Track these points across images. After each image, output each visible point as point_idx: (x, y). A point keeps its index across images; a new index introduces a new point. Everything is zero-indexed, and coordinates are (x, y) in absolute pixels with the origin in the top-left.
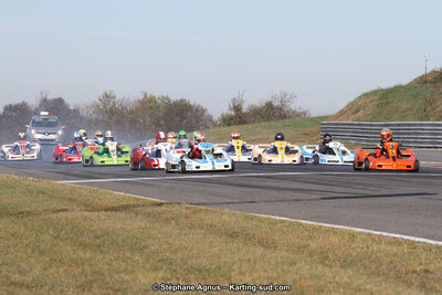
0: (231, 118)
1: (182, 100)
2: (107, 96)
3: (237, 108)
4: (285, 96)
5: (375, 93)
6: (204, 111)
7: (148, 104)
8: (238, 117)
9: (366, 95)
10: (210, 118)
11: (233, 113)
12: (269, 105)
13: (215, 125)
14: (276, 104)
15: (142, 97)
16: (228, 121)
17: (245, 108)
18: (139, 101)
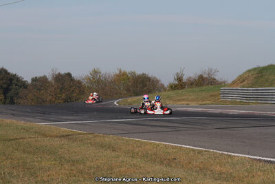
0: (176, 86)
1: (143, 74)
2: (96, 72)
3: (180, 79)
4: (211, 71)
5: (255, 69)
6: (160, 81)
7: (122, 77)
8: (180, 84)
9: (249, 71)
10: (162, 86)
11: (177, 83)
12: (201, 77)
13: (165, 89)
14: (205, 76)
15: (118, 72)
16: (173, 87)
17: (185, 79)
18: (116, 75)
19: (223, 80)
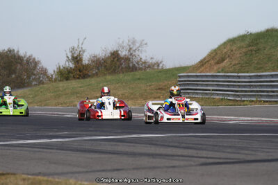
0: (69, 71)
1: (10, 51)
3: (77, 59)
5: (242, 38)
6: (36, 63)
8: (78, 70)
9: (232, 41)
10: (44, 72)
11: (72, 65)
12: (115, 55)
13: (50, 79)
14: (123, 53)
16: (65, 75)
17: (86, 59)
19: (154, 61)
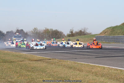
0: (70, 35)
1: (56, 30)
2: (35, 29)
3: (72, 32)
4: (85, 28)
5: (110, 28)
6: (62, 33)
7: (47, 31)
8: (72, 35)
10: (64, 35)
11: (70, 34)
12: (81, 31)
13: (65, 37)
14: (83, 31)
15: (45, 29)
16: (69, 36)
17: (74, 32)
18: (44, 30)
19: (90, 33)
